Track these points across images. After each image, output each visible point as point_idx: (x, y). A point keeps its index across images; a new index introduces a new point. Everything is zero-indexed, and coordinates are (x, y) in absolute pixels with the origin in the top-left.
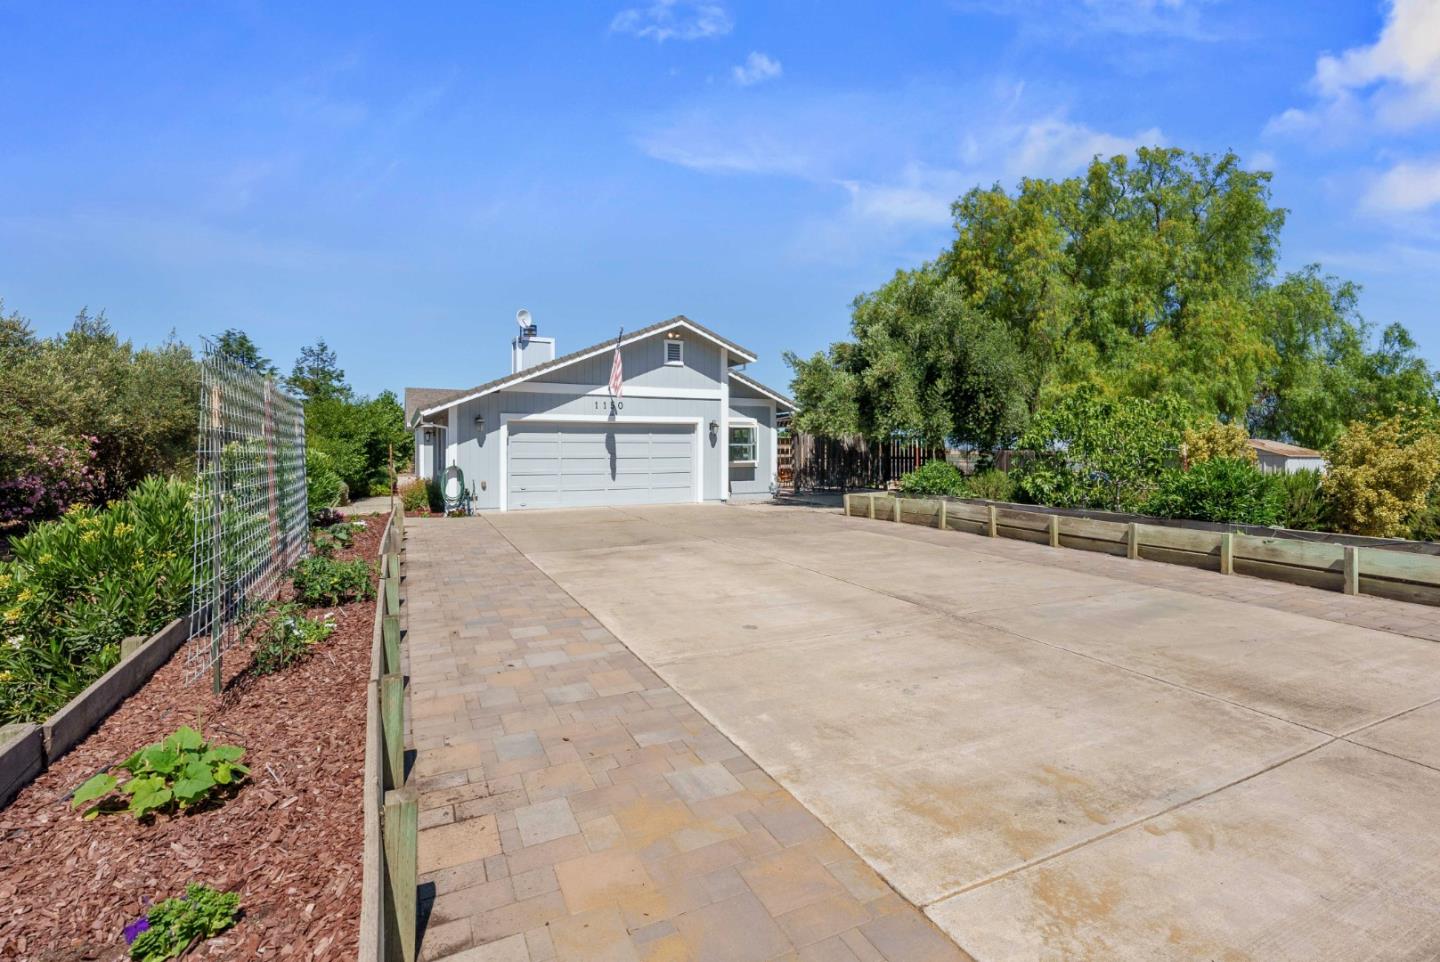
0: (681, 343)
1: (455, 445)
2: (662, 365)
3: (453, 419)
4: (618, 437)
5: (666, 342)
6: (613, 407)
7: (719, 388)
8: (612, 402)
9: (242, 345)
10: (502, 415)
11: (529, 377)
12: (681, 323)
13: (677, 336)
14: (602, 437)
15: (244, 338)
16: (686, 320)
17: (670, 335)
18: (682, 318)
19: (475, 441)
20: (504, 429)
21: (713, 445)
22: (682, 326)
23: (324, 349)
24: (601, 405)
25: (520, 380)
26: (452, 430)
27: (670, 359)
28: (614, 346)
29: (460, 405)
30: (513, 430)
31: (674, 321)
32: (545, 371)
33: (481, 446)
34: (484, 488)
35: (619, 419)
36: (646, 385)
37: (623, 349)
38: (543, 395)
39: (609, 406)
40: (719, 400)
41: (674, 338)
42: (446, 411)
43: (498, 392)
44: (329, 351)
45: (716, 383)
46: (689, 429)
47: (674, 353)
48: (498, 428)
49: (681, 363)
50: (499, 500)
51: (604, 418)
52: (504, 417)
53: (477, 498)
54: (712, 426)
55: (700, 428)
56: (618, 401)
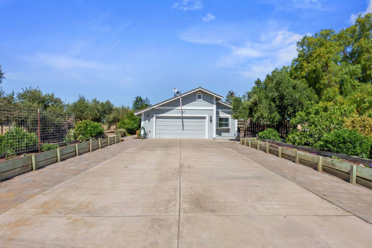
0: (202, 95)
1: (143, 121)
2: (196, 100)
3: (143, 115)
4: (184, 120)
5: (197, 94)
6: (182, 112)
7: (213, 106)
8: (182, 111)
10: (154, 115)
11: (159, 105)
13: (200, 93)
14: (181, 120)
17: (198, 93)
18: (200, 87)
19: (148, 120)
20: (154, 118)
21: (211, 122)
22: (200, 90)
24: (179, 112)
25: (157, 106)
26: (143, 118)
27: (198, 99)
28: (179, 97)
29: (144, 112)
30: (157, 118)
31: (198, 88)
32: (163, 103)
33: (149, 122)
34: (150, 132)
35: (184, 115)
36: (192, 106)
37: (182, 97)
39: (181, 112)
40: (213, 110)
41: (199, 93)
42: (141, 113)
43: (153, 109)
45: (212, 105)
46: (204, 118)
47: (199, 97)
48: (153, 117)
49: (201, 100)
50: (153, 135)
51: (181, 115)
53: (148, 135)
54: (211, 117)
55: (207, 118)
56: (183, 111)
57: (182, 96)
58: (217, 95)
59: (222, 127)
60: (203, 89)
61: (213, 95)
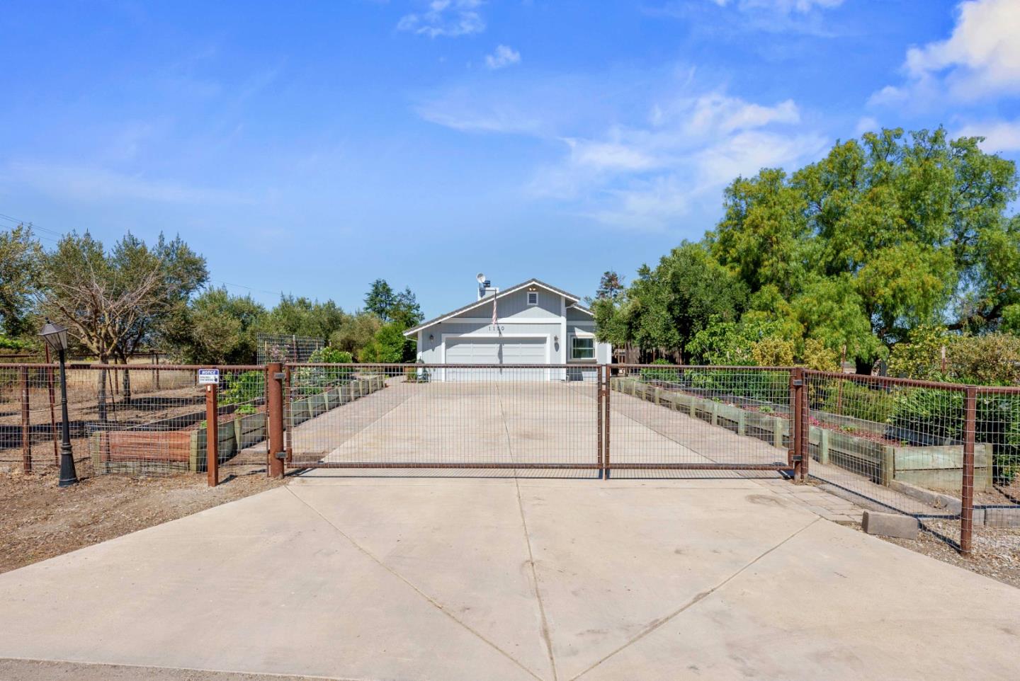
0: (537, 293)
1: (421, 352)
2: (526, 306)
3: (420, 336)
4: (504, 346)
5: (528, 293)
6: (499, 330)
7: (560, 317)
8: (498, 327)
9: (384, 288)
10: (443, 335)
11: (452, 316)
12: (534, 283)
13: (534, 290)
14: (497, 345)
15: (385, 284)
16: (536, 281)
17: (530, 289)
18: (534, 280)
20: (443, 343)
21: (557, 350)
22: (534, 285)
23: (409, 293)
24: (492, 329)
25: (448, 317)
26: (420, 343)
27: (530, 303)
28: (493, 299)
29: (423, 330)
30: (448, 342)
31: (530, 282)
32: (460, 312)
33: (433, 350)
34: (435, 370)
35: (505, 335)
37: (497, 300)
38: (462, 324)
39: (496, 329)
40: (560, 324)
41: (532, 291)
42: (417, 332)
43: (440, 323)
44: (412, 294)
45: (558, 314)
46: (542, 341)
47: (533, 299)
48: (441, 341)
49: (537, 304)
50: (440, 377)
51: (497, 335)
52: (444, 336)
53: (431, 375)
54: (556, 339)
55: (548, 340)
56: (500, 326)
57: (498, 297)
58: (568, 294)
60: (540, 283)
61: (560, 295)
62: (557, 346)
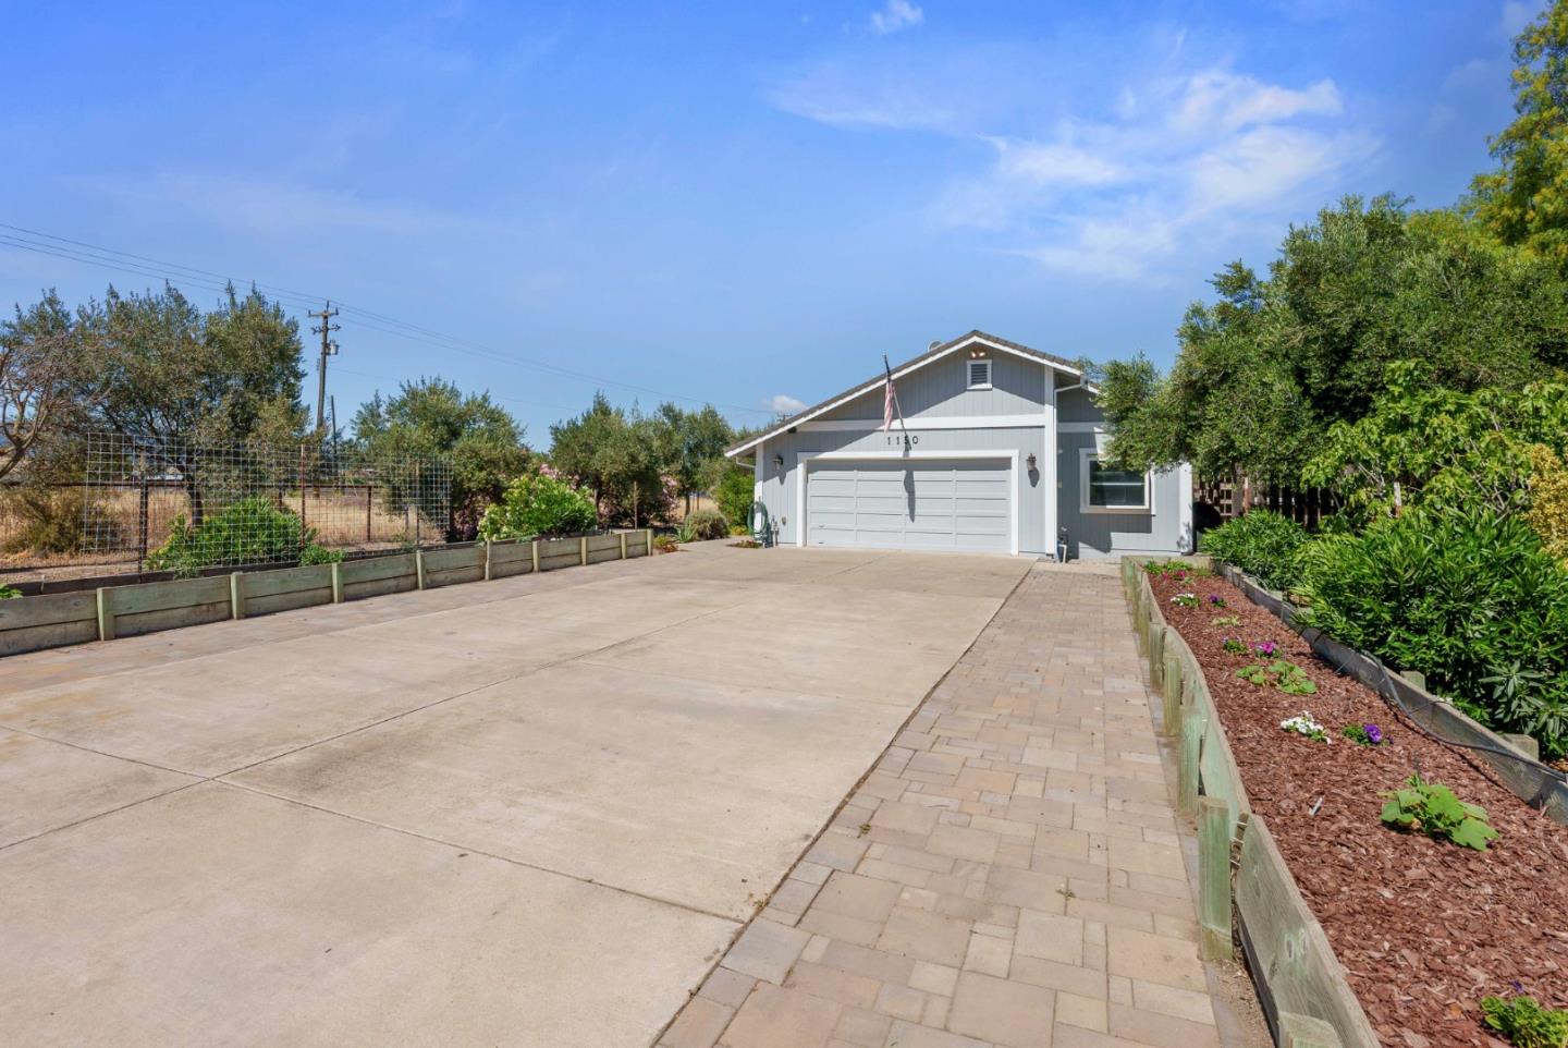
0: (989, 362)
1: (761, 482)
2: (965, 390)
3: (760, 455)
4: (917, 475)
5: (969, 363)
6: (907, 442)
7: (1042, 412)
8: (906, 437)
10: (799, 454)
11: (811, 416)
12: (975, 339)
13: (982, 354)
14: (902, 475)
16: (980, 334)
17: (974, 355)
18: (975, 333)
19: (777, 478)
20: (801, 468)
21: (1034, 484)
22: (974, 343)
24: (893, 441)
25: (803, 420)
26: (759, 468)
27: (973, 383)
29: (765, 442)
30: (812, 467)
31: (967, 338)
32: (825, 409)
33: (782, 482)
34: (784, 523)
35: (914, 454)
36: (945, 414)
37: (893, 383)
38: (835, 433)
39: (902, 440)
40: (1043, 427)
41: (978, 358)
42: (755, 446)
43: (793, 430)
45: (1040, 406)
46: (1003, 464)
47: (979, 375)
48: (796, 466)
49: (989, 386)
50: (793, 536)
51: (898, 454)
52: (804, 457)
53: (777, 533)
54: (1032, 460)
55: (1015, 463)
56: (911, 435)
57: (894, 377)
58: (1053, 359)
59: (1108, 507)
60: (988, 338)
61: (1042, 366)
62: (1034, 476)
